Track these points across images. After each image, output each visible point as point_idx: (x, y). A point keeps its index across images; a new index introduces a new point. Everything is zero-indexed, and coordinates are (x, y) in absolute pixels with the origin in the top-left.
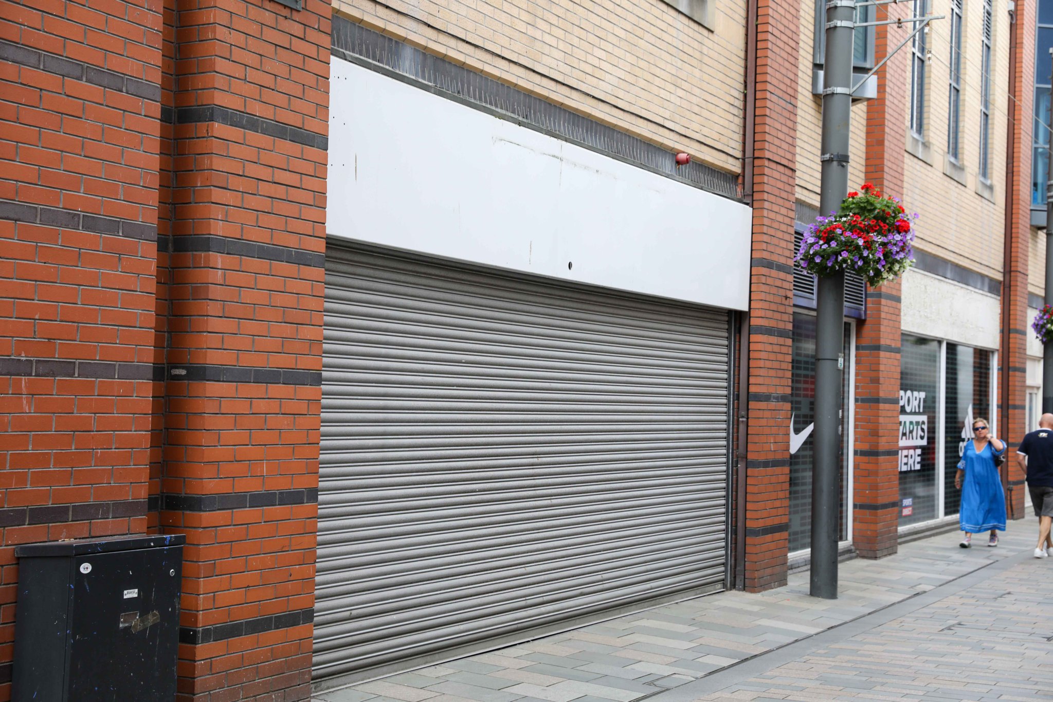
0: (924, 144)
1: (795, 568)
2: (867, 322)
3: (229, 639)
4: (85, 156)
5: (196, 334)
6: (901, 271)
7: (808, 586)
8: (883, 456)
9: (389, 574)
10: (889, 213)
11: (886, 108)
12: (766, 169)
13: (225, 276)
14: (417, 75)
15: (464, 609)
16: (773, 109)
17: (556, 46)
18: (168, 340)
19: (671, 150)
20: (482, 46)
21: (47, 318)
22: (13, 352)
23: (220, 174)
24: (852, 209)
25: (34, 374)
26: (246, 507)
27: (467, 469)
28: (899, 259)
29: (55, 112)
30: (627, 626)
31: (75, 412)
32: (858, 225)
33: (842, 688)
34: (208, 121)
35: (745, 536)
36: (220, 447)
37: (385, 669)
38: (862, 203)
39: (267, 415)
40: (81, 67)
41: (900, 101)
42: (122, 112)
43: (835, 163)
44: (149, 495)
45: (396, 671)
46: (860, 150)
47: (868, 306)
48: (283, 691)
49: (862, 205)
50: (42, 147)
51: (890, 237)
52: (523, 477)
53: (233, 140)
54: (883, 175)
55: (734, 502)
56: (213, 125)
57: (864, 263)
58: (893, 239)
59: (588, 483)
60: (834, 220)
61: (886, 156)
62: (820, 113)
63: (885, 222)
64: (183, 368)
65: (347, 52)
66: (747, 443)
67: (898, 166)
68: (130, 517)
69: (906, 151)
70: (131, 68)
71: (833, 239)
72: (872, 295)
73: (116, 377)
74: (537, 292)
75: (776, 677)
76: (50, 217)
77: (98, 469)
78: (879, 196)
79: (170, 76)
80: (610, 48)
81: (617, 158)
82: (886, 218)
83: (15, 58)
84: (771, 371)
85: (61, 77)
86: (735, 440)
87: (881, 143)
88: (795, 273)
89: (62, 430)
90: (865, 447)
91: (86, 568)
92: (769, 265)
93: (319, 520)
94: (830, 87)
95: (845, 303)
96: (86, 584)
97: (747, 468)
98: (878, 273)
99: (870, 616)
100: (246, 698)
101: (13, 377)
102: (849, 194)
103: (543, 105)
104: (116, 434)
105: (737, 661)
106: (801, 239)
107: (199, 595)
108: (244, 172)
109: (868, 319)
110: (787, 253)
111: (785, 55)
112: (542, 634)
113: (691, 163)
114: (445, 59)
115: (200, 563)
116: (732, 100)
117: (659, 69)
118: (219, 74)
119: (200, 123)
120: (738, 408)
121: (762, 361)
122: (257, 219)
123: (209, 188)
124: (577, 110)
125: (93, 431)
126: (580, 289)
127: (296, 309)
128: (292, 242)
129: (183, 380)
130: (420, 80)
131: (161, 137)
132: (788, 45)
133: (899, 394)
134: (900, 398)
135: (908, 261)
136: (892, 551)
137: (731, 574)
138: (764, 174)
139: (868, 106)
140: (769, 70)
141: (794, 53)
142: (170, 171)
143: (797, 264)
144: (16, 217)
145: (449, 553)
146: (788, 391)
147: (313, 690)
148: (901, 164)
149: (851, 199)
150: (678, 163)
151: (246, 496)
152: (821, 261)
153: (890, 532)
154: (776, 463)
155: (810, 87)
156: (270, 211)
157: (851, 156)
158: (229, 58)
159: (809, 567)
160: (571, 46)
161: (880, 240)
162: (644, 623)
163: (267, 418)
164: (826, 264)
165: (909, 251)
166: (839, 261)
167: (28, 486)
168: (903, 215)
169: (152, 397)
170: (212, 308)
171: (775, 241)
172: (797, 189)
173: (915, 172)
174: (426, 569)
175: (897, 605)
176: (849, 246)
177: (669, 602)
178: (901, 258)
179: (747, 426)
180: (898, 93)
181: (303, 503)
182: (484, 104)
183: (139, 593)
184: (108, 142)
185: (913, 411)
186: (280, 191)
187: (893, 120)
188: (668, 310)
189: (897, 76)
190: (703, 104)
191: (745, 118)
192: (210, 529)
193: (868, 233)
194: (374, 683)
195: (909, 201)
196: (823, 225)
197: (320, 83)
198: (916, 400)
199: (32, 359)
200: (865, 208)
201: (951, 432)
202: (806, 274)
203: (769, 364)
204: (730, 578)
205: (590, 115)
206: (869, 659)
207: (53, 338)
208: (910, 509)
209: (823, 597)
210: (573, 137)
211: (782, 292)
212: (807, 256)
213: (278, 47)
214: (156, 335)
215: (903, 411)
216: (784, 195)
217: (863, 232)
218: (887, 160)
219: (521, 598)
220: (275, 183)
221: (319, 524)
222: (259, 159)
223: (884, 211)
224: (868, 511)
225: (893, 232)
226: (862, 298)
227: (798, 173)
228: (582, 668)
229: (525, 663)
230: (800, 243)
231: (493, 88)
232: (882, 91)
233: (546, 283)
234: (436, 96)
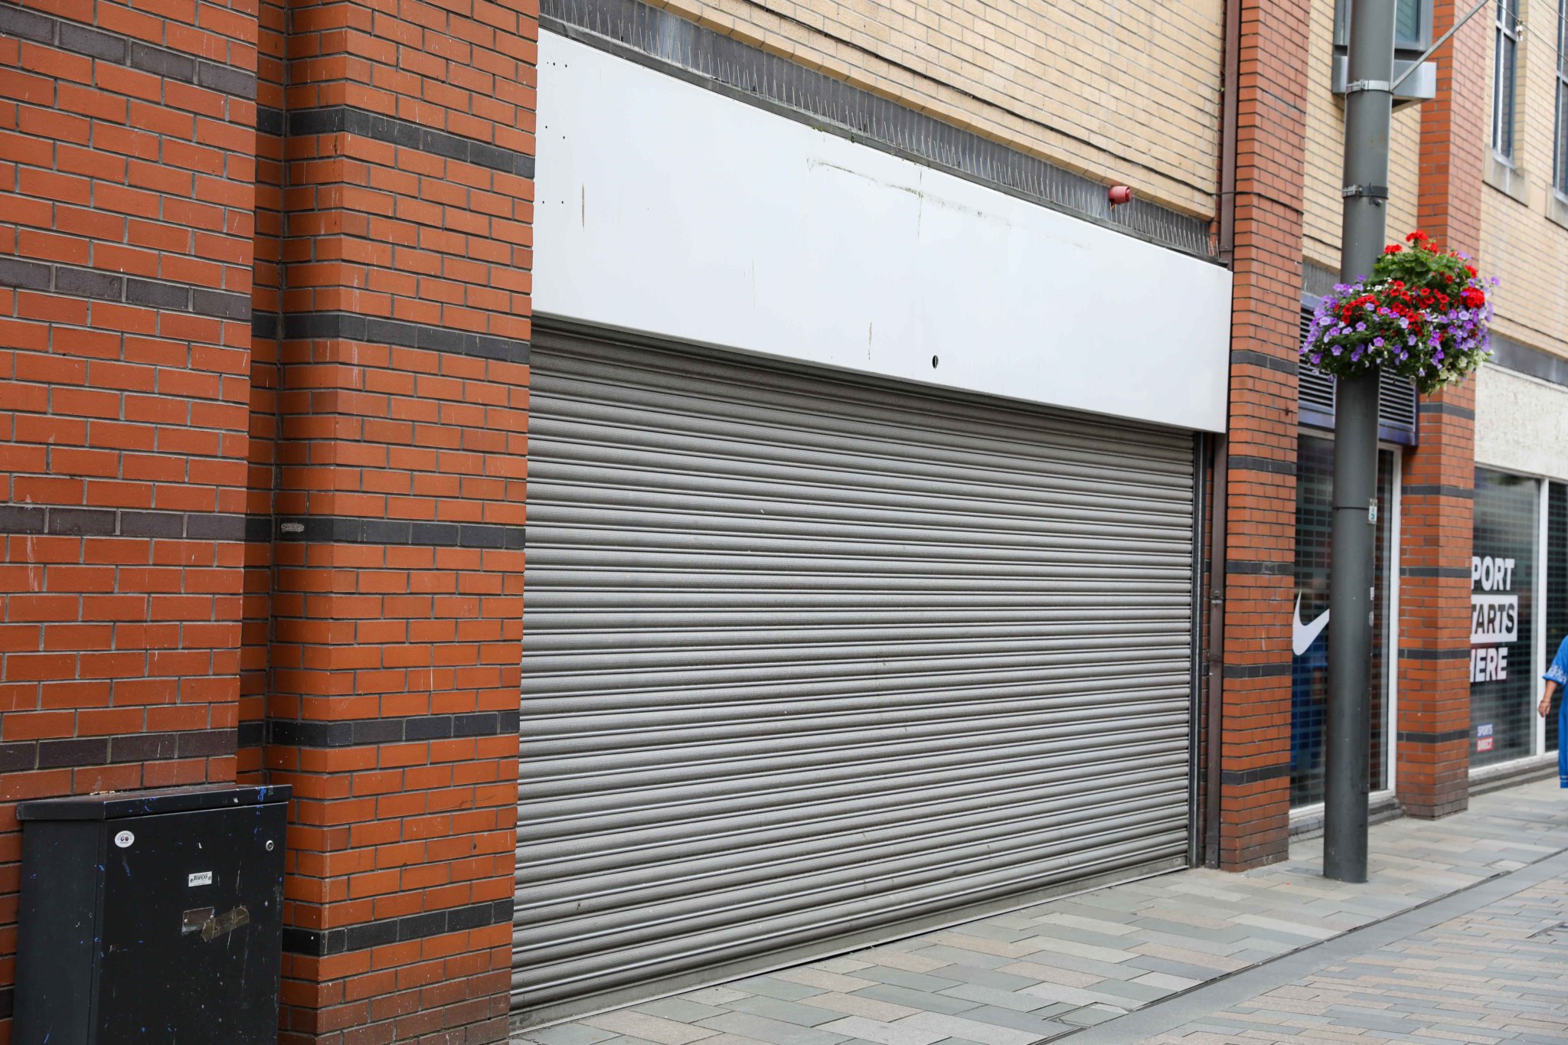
0: (1514, 172)
1: (1303, 832)
2: (1419, 451)
3: (374, 948)
4: (130, 186)
5: (318, 467)
6: (1471, 369)
7: (1321, 861)
8: (1444, 658)
9: (642, 844)
10: (1451, 277)
11: (1452, 114)
12: (1254, 209)
13: (364, 376)
14: (684, 61)
15: (764, 898)
16: (1266, 116)
17: (913, 18)
18: (276, 478)
19: (1101, 181)
20: (792, 16)
21: (68, 443)
22: (12, 495)
23: (356, 216)
24: (1391, 271)
25: (46, 531)
26: (401, 741)
27: (769, 680)
28: (1466, 349)
29: (79, 114)
30: (1028, 923)
31: (116, 590)
32: (1401, 297)
33: (1363, 1030)
34: (336, 131)
35: (1221, 784)
36: (356, 646)
37: (635, 992)
38: (1407, 262)
39: (436, 596)
40: (123, 43)
41: (1474, 104)
42: (192, 115)
43: (1365, 200)
44: (240, 722)
45: (653, 995)
46: (1409, 181)
47: (1421, 424)
48: (463, 1028)
49: (1408, 265)
50: (58, 171)
51: (1452, 315)
52: (861, 692)
53: (378, 161)
54: (1446, 219)
55: (1203, 730)
56: (344, 137)
57: (1410, 356)
58: (1458, 318)
59: (966, 700)
60: (1362, 289)
61: (1451, 190)
62: (1343, 122)
63: (1444, 292)
64: (300, 521)
65: (569, 25)
66: (1223, 638)
67: (1470, 205)
68: (208, 756)
69: (1484, 182)
70: (206, 45)
71: (1360, 319)
72: (1427, 409)
73: (184, 536)
74: (883, 404)
75: (1258, 1010)
76: (73, 282)
77: (156, 681)
78: (1435, 252)
79: (279, 61)
80: (1000, 19)
81: (1013, 192)
82: (1447, 286)
83: (12, 29)
84: (1261, 526)
85: (90, 59)
86: (1204, 633)
87: (1443, 169)
88: (1301, 374)
89: (95, 619)
90: (1417, 644)
91: (124, 839)
92: (1260, 360)
93: (520, 760)
94: (1357, 81)
95: (1381, 420)
96: (124, 864)
97: (1223, 678)
98: (1432, 373)
99: (1418, 911)
100: (403, 1040)
101: (11, 535)
102: (1388, 248)
103: (892, 110)
104: (184, 626)
105: (1198, 982)
106: (1310, 320)
107: (323, 878)
108: (395, 212)
109: (1421, 445)
110: (1289, 342)
111: (1286, 32)
112: (892, 936)
113: (1134, 201)
114: (731, 36)
115: (325, 829)
116: (1201, 103)
117: (1082, 54)
118: (353, 57)
119: (325, 135)
120: (1210, 584)
121: (1248, 511)
122: (418, 287)
123: (337, 237)
124: (947, 117)
125: (146, 621)
126: (954, 399)
127: (483, 428)
128: (475, 323)
129: (298, 540)
130: (690, 69)
131: (256, 156)
132: (1292, 15)
133: (1470, 563)
134: (1473, 569)
135: (1481, 353)
136: (1459, 806)
137: (1197, 843)
138: (1252, 219)
139: (1423, 112)
140: (1260, 55)
141: (1302, 28)
142: (279, 212)
143: (1304, 359)
144: (14, 281)
145: (739, 811)
146: (1291, 557)
147: (518, 1024)
148: (1476, 203)
149: (1389, 257)
150: (1113, 200)
151: (401, 722)
152: (1342, 353)
153: (1455, 776)
154: (1270, 670)
155: (1328, 83)
156: (439, 274)
157: (1392, 191)
158: (369, 30)
159: (1321, 832)
160: (938, 17)
161: (1436, 320)
162: (1056, 919)
163: (435, 601)
164: (1350, 358)
165: (1483, 337)
166: (1369, 352)
167: (39, 708)
168: (1473, 281)
169: (245, 567)
170: (343, 427)
171: (1269, 323)
172: (1306, 241)
173: (1500, 215)
174: (702, 835)
175: (1462, 894)
176: (1385, 329)
177: (1097, 886)
178: (1470, 349)
179: (1224, 612)
180: (1471, 92)
181: (496, 734)
182: (795, 108)
183: (214, 878)
184: (169, 163)
185: (1495, 588)
186: (456, 243)
187: (1464, 134)
188: (1095, 431)
189: (1469, 64)
190: (1153, 108)
191: (1221, 131)
192: (342, 774)
193: (1417, 309)
194: (616, 1013)
195: (1489, 261)
196: (1345, 298)
197: (521, 72)
198: (1499, 571)
199: (43, 507)
200: (1412, 270)
201: (1557, 622)
202: (1317, 374)
203: (1258, 516)
204: (1197, 848)
205: (969, 125)
206: (1411, 983)
207: (78, 473)
208: (1490, 740)
209: (1344, 880)
210: (942, 161)
211: (1280, 403)
212: (1320, 347)
213: (451, 14)
214: (249, 468)
215: (1478, 588)
216: (1284, 251)
217: (1409, 308)
218: (1453, 196)
219: (857, 879)
220: (447, 229)
221: (521, 766)
222: (420, 191)
223: (1442, 274)
224: (1420, 745)
225: (1458, 307)
226: (1411, 412)
227: (1306, 217)
228: (948, 992)
229: (858, 984)
230: (1308, 325)
231: (811, 82)
232: (1445, 88)
233: (898, 390)
234: (716, 94)
